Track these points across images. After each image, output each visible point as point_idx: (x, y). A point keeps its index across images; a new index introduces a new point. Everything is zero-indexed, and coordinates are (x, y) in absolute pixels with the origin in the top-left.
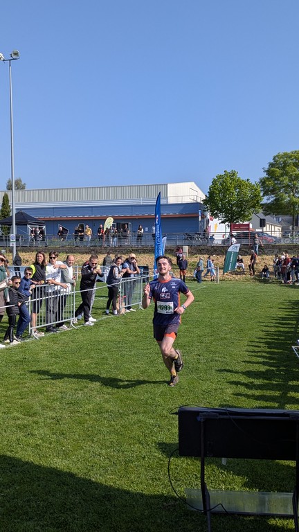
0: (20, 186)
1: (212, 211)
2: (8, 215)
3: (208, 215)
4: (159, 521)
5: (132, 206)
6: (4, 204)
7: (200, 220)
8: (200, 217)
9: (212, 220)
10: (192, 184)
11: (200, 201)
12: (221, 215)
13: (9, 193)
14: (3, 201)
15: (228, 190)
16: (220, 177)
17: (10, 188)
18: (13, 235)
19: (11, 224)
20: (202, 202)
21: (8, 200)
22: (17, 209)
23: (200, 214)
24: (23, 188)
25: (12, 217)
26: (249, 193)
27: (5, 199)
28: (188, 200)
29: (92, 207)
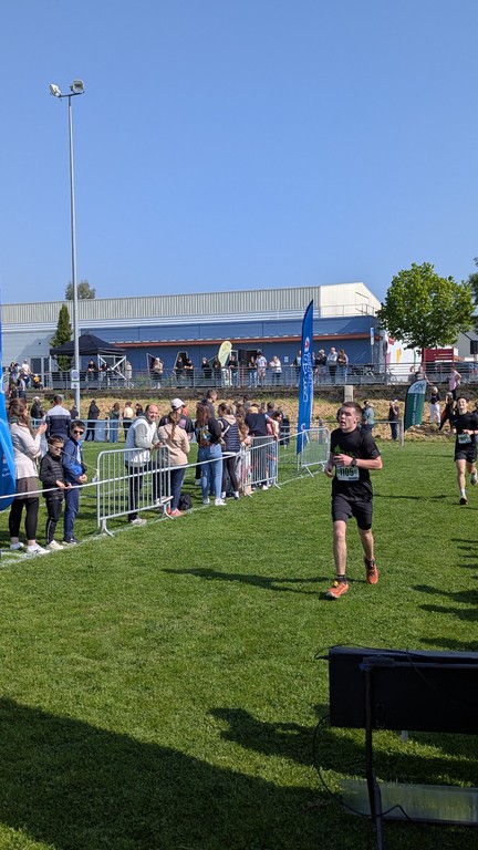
0: (86, 293)
1: (392, 329)
2: (68, 339)
3: (386, 335)
4: (298, 831)
5: (263, 322)
6: (61, 323)
7: (372, 342)
8: (372, 339)
9: (392, 343)
10: (360, 287)
11: (372, 312)
12: (408, 336)
13: (69, 305)
14: (60, 317)
15: (417, 294)
16: (404, 274)
17: (70, 297)
18: (75, 372)
19: (73, 354)
20: (375, 315)
21: (67, 316)
22: (82, 330)
23: (372, 333)
24: (91, 296)
25: (73, 342)
26: (452, 299)
27: (64, 315)
28: (352, 312)
29: (199, 325)
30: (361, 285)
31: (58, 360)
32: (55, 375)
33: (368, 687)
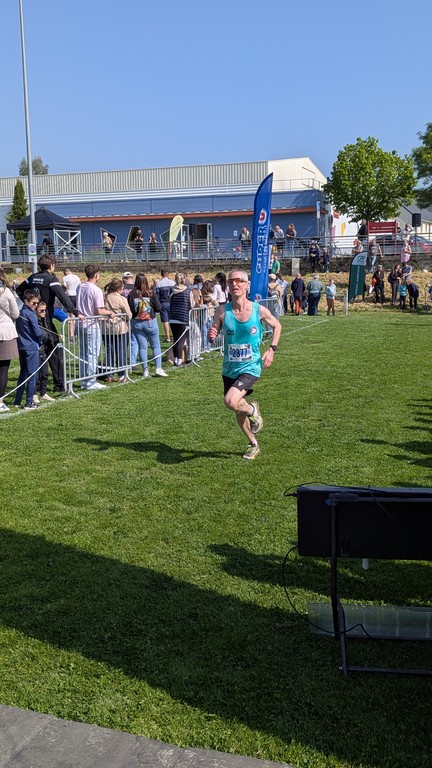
0: (39, 169)
1: (337, 203)
2: (24, 214)
3: (332, 208)
5: (213, 197)
6: (16, 198)
7: (318, 216)
8: (318, 213)
9: (337, 217)
10: (306, 162)
11: (318, 187)
12: (352, 209)
13: (24, 180)
14: (16, 193)
15: (362, 169)
16: (349, 148)
17: (24, 172)
18: (32, 246)
19: (28, 229)
20: (321, 189)
21: (22, 192)
22: (37, 205)
23: (318, 207)
24: (45, 172)
25: (30, 217)
26: (395, 174)
27: (19, 190)
28: (299, 186)
29: (151, 200)
30: (307, 160)
31: (15, 235)
32: (13, 250)
33: (333, 521)
